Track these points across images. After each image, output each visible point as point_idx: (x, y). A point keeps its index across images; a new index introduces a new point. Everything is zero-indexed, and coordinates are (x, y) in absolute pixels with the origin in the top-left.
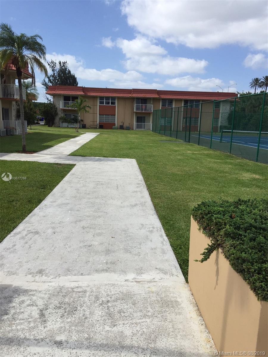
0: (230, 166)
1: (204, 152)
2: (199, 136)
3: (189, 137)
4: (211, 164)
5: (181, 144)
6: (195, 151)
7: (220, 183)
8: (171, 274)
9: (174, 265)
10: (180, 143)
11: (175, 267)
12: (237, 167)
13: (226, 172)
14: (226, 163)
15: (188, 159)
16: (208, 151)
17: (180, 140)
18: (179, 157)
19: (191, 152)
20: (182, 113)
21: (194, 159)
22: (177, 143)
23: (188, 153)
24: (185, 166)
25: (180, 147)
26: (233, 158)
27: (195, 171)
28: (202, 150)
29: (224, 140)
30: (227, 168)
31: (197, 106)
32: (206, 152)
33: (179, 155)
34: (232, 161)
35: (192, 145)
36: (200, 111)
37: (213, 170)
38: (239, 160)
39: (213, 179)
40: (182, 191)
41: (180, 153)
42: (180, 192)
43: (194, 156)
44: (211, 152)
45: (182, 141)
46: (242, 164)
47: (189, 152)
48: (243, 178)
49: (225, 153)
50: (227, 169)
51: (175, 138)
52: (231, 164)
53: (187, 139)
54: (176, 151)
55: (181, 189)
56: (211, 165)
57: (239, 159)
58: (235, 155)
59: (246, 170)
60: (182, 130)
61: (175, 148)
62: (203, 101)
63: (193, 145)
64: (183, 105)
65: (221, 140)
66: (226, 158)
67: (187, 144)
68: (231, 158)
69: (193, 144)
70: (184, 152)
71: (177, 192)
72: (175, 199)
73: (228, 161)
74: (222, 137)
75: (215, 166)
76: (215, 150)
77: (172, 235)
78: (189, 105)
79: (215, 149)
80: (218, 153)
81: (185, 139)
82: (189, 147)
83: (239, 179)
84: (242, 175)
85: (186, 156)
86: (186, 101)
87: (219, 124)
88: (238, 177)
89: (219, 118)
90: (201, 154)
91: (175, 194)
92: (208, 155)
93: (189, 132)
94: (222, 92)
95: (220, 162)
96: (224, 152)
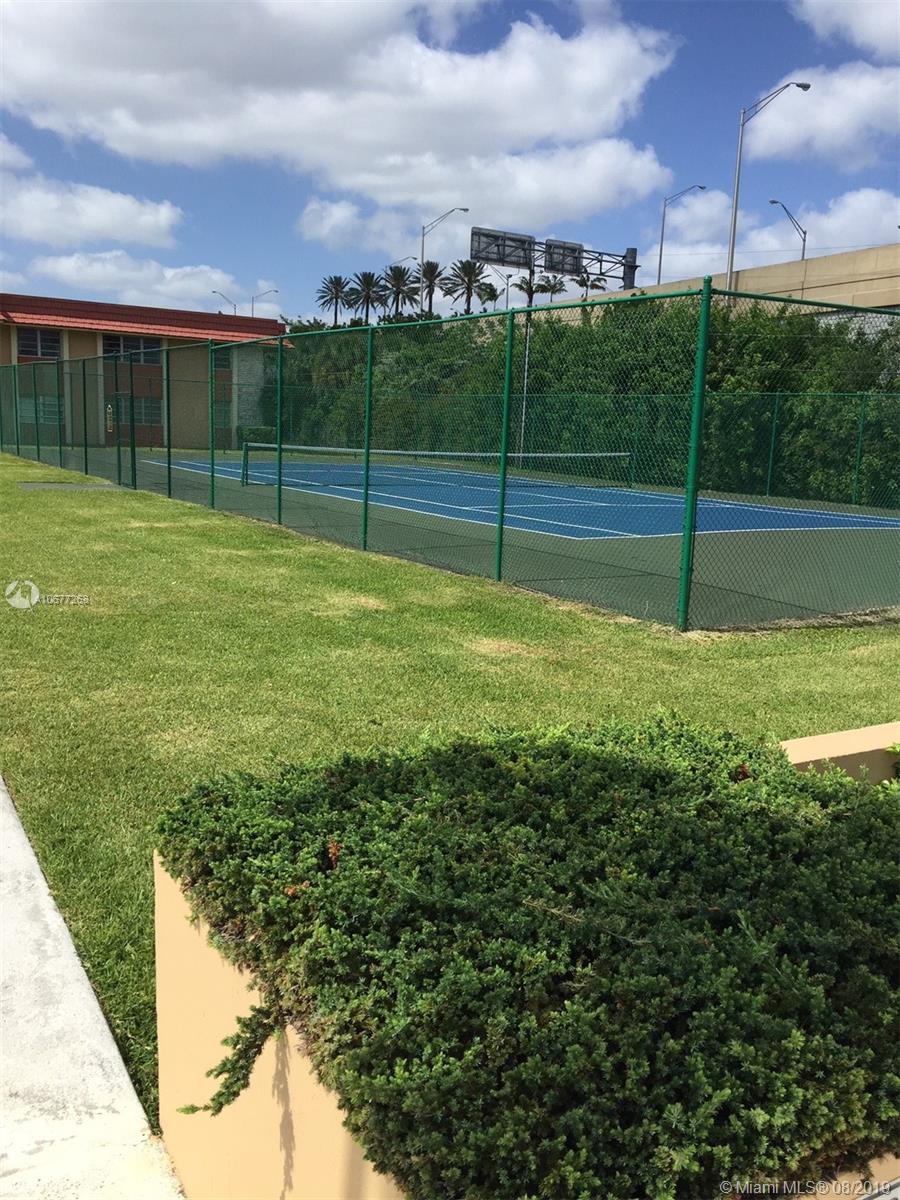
0: (282, 571)
1: (190, 524)
2: (169, 464)
3: (134, 469)
4: (219, 567)
5: (102, 493)
6: (158, 521)
7: (255, 637)
8: (81, 1108)
9: (93, 1053)
10: (101, 489)
11: (101, 1066)
12: (305, 572)
13: (273, 595)
14: (270, 559)
15: (133, 554)
16: (205, 517)
17: (98, 480)
18: (99, 547)
19: (143, 524)
20: (101, 380)
21: (157, 552)
22: (90, 490)
23: (132, 529)
24: (126, 582)
25: (100, 507)
26: (290, 541)
27: (163, 600)
28: (184, 514)
29: (255, 479)
30: (274, 577)
31: (153, 358)
32: (197, 523)
33: (99, 536)
34: (289, 552)
35: (145, 498)
36: (165, 377)
37: (226, 589)
38: (311, 549)
39: (231, 624)
40: (116, 689)
41: (100, 528)
42: (110, 693)
43: (154, 541)
44: (216, 522)
45: (107, 482)
46: (321, 562)
47: (136, 524)
48: (330, 613)
49: (261, 524)
50: (275, 581)
51: (81, 470)
52: (286, 561)
53: (127, 476)
54: (87, 522)
55: (114, 678)
56: (219, 571)
57: (309, 542)
58: (294, 528)
59: (334, 581)
60: (106, 441)
61: (80, 512)
62: (172, 340)
63: (151, 498)
64: (100, 353)
65: (245, 476)
66: (267, 543)
67: (126, 493)
68: (284, 541)
69: (150, 493)
70: (117, 525)
71: (96, 695)
72: (92, 725)
73: (274, 551)
74: (246, 466)
75: (234, 572)
76: (227, 513)
77: (80, 899)
78: (122, 353)
79: (226, 510)
80: (238, 523)
81: (117, 477)
82: (136, 504)
83: (319, 617)
84: (325, 600)
85: (126, 542)
86: (111, 340)
87: (235, 424)
88: (312, 610)
89: (231, 401)
90: (179, 531)
91: (87, 705)
92: (207, 536)
93: (129, 449)
94: (233, 314)
95: (247, 559)
96: (259, 520)
